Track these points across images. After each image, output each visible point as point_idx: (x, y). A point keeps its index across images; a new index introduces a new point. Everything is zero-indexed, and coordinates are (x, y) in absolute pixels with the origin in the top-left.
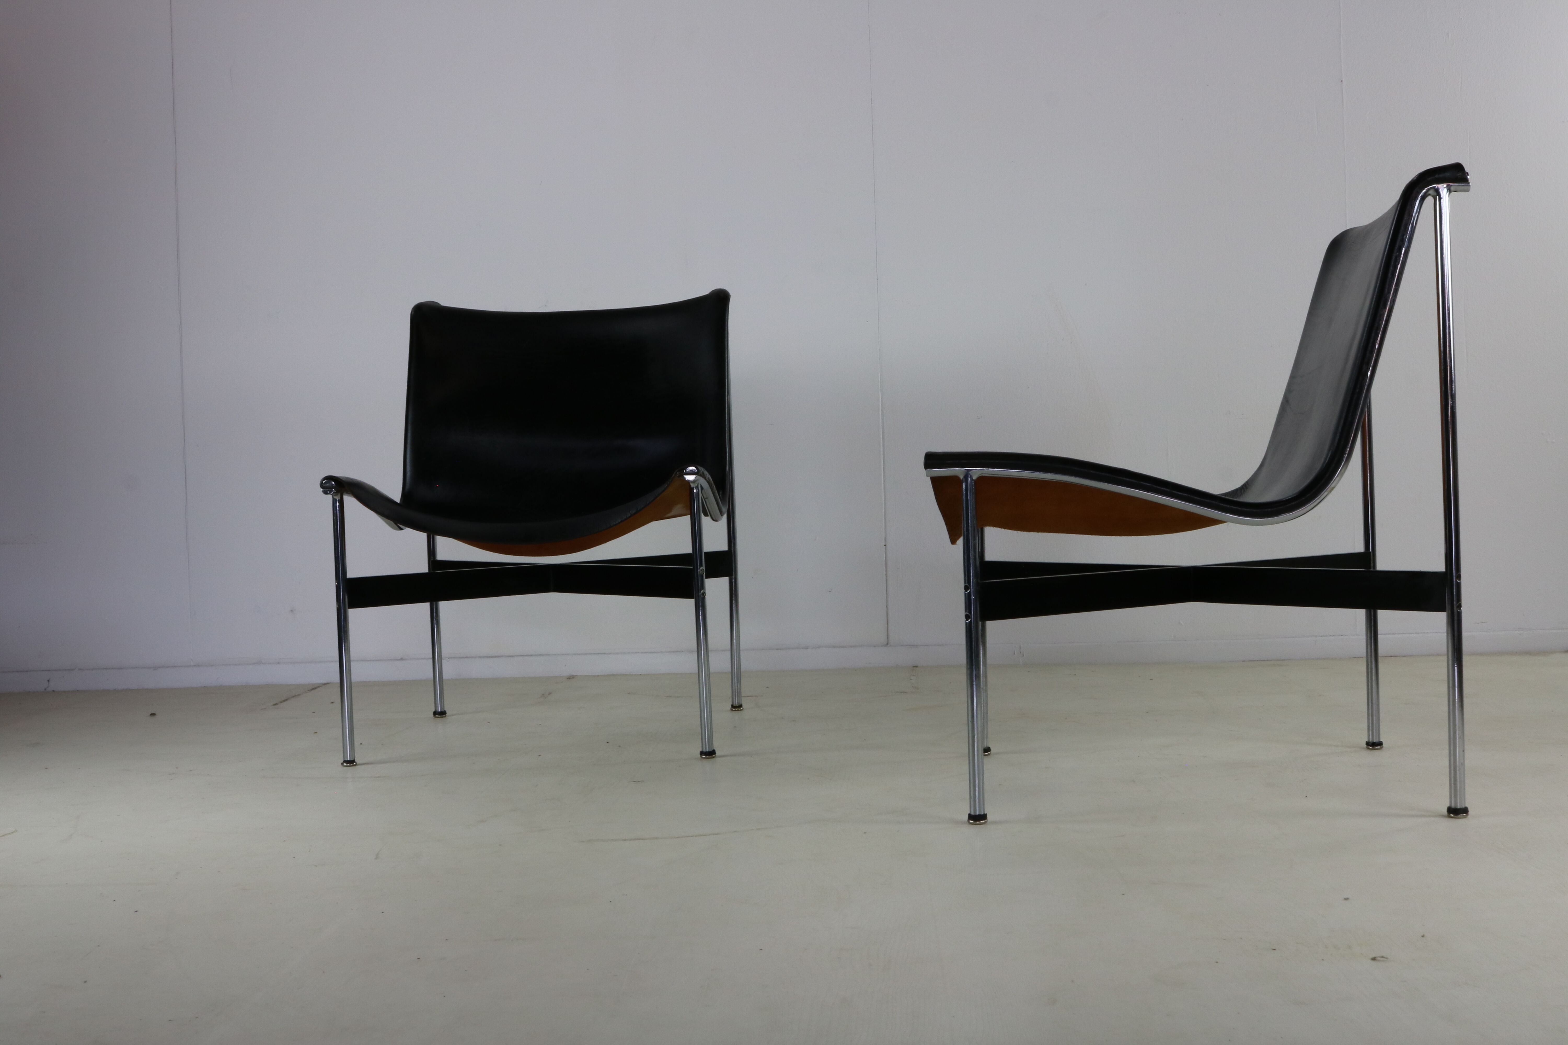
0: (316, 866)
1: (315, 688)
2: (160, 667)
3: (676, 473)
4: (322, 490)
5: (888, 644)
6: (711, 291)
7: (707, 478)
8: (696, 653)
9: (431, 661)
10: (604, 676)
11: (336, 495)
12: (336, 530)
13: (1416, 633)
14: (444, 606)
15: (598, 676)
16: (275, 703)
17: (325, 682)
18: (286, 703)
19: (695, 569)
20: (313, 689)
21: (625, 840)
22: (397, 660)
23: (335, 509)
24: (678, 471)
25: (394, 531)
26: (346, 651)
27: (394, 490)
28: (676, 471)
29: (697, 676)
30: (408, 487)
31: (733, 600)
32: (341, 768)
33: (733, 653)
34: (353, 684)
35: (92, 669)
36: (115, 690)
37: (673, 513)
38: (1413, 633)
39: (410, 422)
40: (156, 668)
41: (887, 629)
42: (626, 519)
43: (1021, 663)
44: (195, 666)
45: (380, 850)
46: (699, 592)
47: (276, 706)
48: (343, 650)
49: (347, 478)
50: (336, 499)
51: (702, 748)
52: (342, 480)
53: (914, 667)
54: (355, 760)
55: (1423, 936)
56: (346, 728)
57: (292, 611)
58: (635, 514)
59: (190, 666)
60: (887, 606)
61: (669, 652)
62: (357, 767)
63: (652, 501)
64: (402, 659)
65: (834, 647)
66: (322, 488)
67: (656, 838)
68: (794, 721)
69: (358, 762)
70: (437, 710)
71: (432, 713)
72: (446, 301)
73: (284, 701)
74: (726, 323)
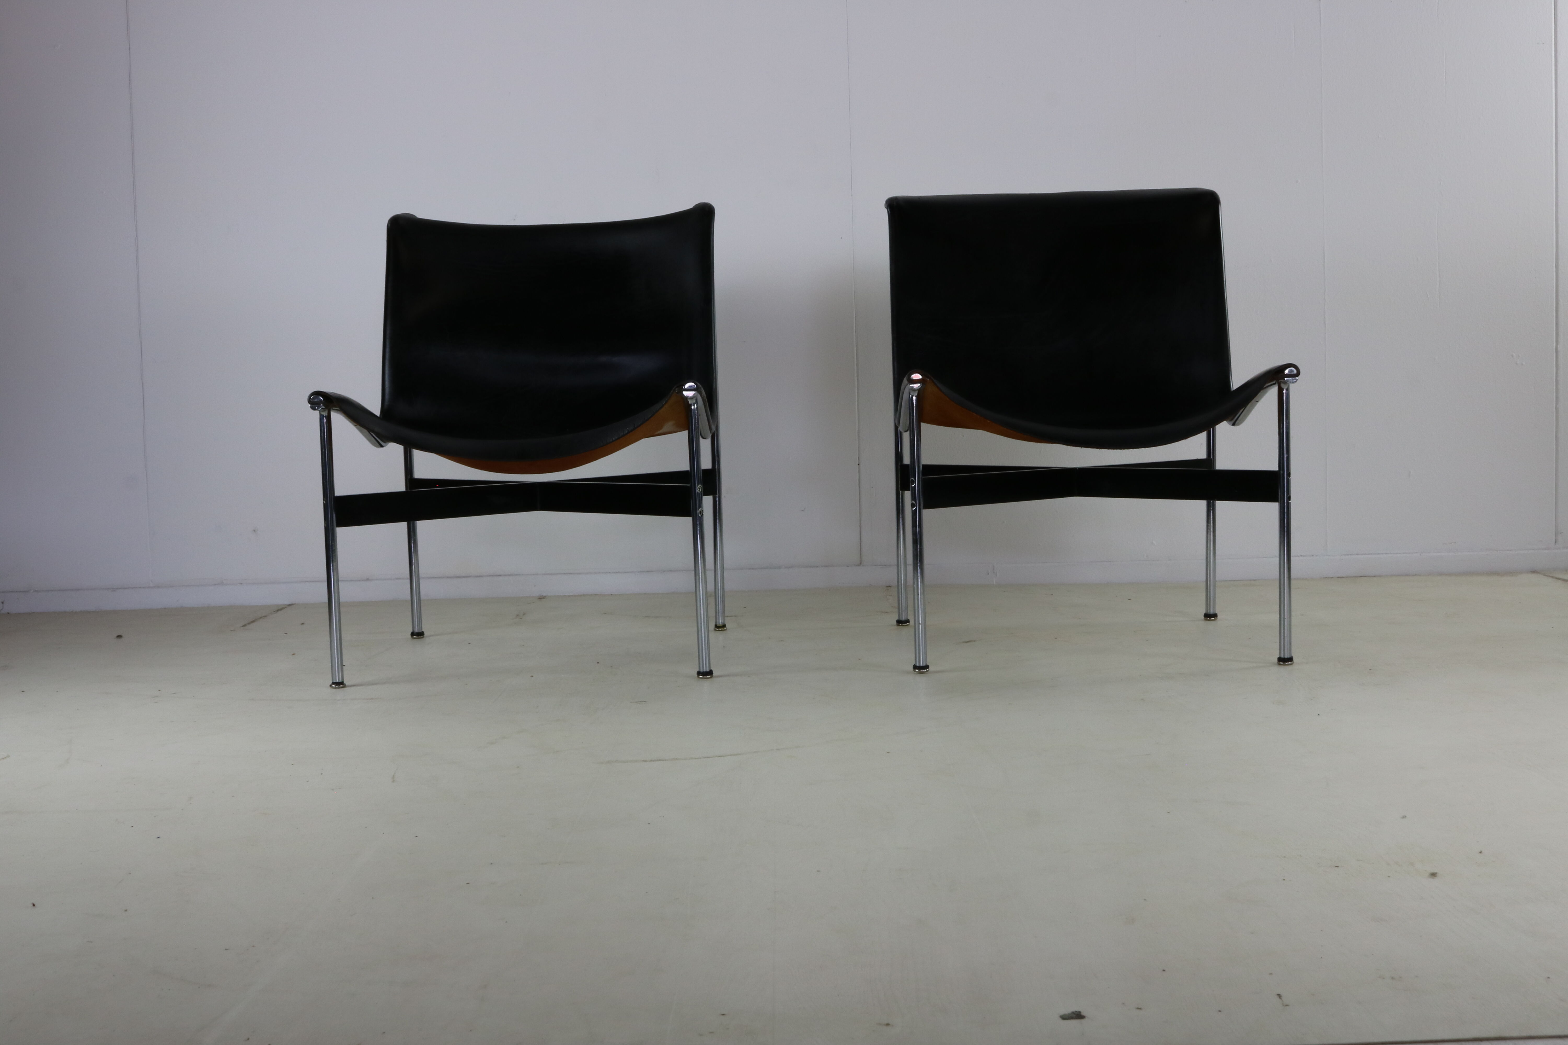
0: (333, 790)
1: (280, 609)
2: (118, 589)
3: (675, 389)
4: (310, 406)
5: (861, 564)
6: (694, 205)
7: (703, 395)
8: (694, 572)
9: (408, 581)
10: (575, 596)
11: (324, 411)
12: (323, 447)
13: (1386, 554)
14: (422, 526)
15: (569, 596)
16: (243, 625)
17: (290, 603)
18: (254, 624)
19: (693, 486)
20: (278, 610)
21: (645, 761)
22: (363, 580)
23: (322, 426)
24: (677, 387)
25: (376, 448)
26: (335, 571)
27: (374, 405)
28: (675, 387)
29: (694, 595)
30: (387, 403)
31: (717, 519)
32: (330, 690)
33: (717, 573)
34: (341, 604)
35: (48, 591)
36: (72, 612)
37: (664, 429)
38: (1382, 554)
39: (388, 337)
40: (114, 590)
41: (861, 548)
42: (623, 436)
43: (995, 583)
44: (154, 587)
45: (395, 774)
46: (696, 510)
47: (245, 628)
48: (331, 569)
49: (335, 393)
50: (323, 415)
51: (700, 669)
52: (330, 395)
53: (887, 586)
54: (344, 682)
55: (1481, 852)
56: (334, 649)
57: (254, 531)
58: (632, 431)
59: (149, 587)
60: (860, 526)
61: (640, 572)
62: (346, 688)
63: (651, 417)
64: (368, 580)
65: (807, 567)
66: (309, 403)
67: (676, 759)
68: (782, 641)
69: (347, 684)
70: (415, 630)
71: (410, 633)
72: (423, 213)
73: (252, 622)
74: (712, 236)
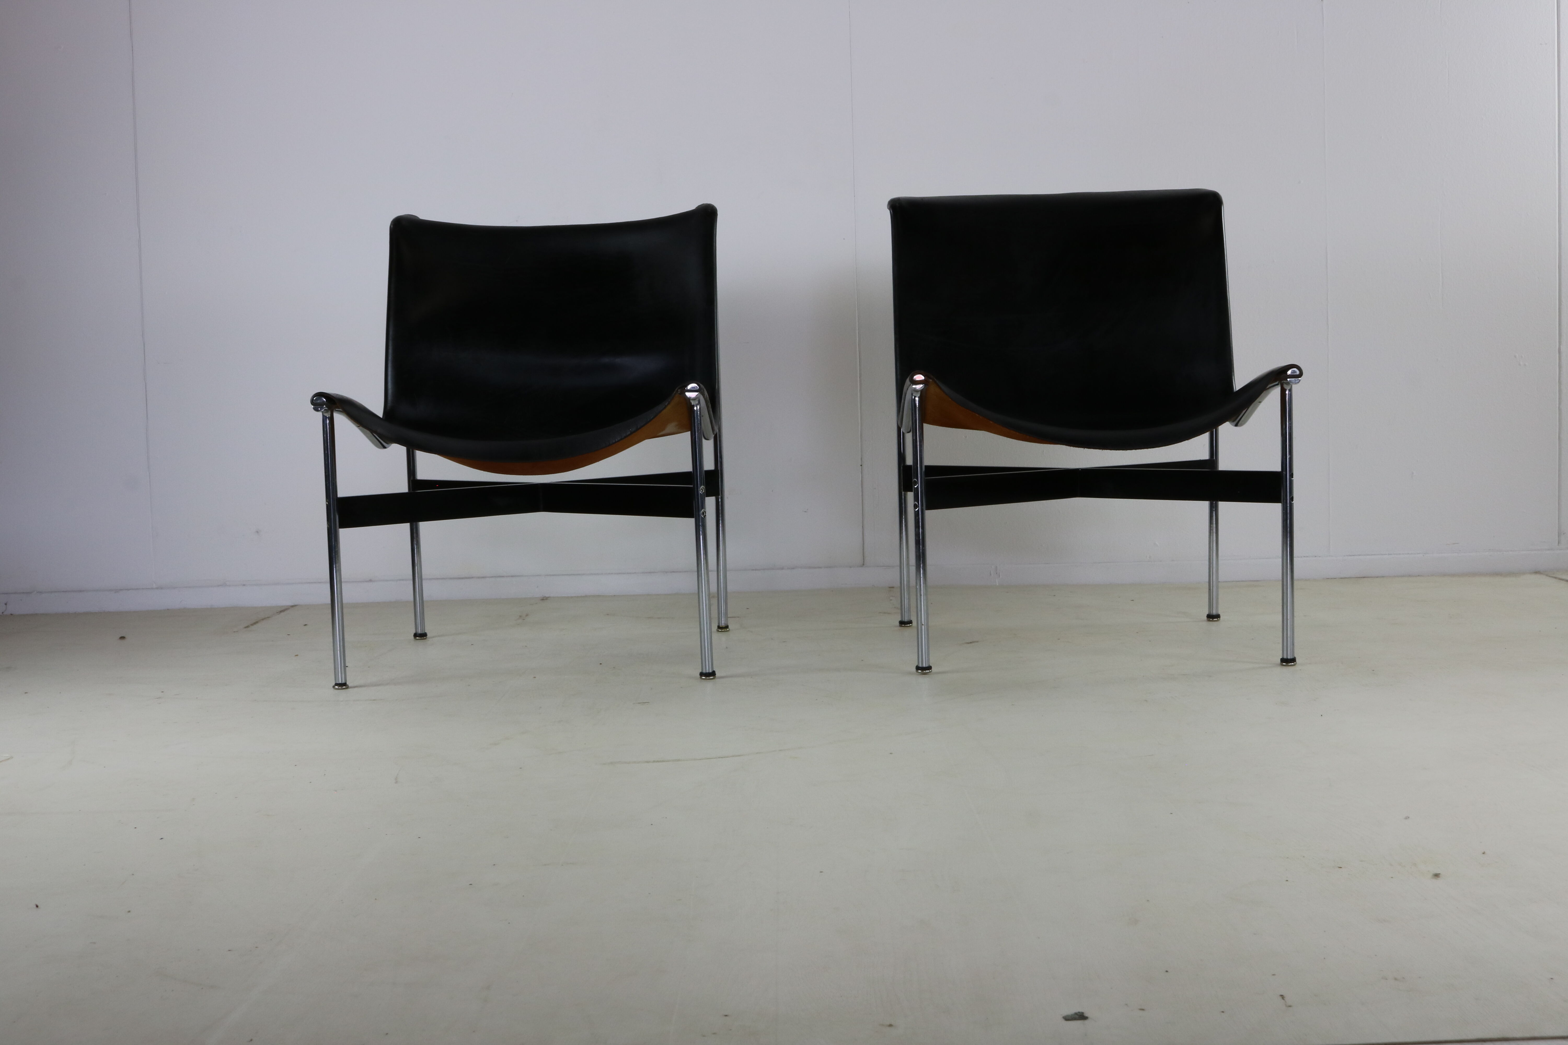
0: (335, 791)
1: (283, 610)
2: (121, 590)
3: (678, 390)
4: (313, 407)
5: (863, 565)
6: (698, 206)
7: (705, 396)
8: (696, 573)
9: (411, 582)
10: (578, 597)
11: (327, 412)
12: (326, 451)
13: (1389, 554)
14: (426, 527)
15: (572, 597)
16: (246, 626)
17: (293, 605)
18: (256, 626)
19: (696, 487)
20: (281, 612)
21: (648, 762)
22: (366, 581)
23: (325, 426)
24: (680, 388)
25: (378, 449)
26: (338, 572)
27: (377, 407)
28: (678, 388)
29: (697, 596)
30: (389, 404)
31: (719, 519)
32: (332, 691)
33: (720, 574)
34: (344, 606)
35: (52, 592)
36: (75, 613)
37: (667, 431)
38: (1385, 555)
39: (391, 338)
40: (117, 591)
41: (863, 549)
42: (625, 437)
43: (997, 584)
44: (157, 588)
45: (398, 775)
46: (699, 511)
47: (247, 629)
48: (334, 571)
49: (337, 395)
50: (326, 416)
51: (702, 669)
52: (333, 397)
53: (890, 587)
54: (347, 683)
55: (1484, 853)
56: (337, 650)
57: (257, 532)
58: (634, 432)
59: (152, 588)
60: (863, 527)
61: (643, 573)
62: (349, 690)
63: (651, 419)
64: (371, 581)
65: (810, 568)
66: (312, 404)
67: (679, 760)
68: (784, 642)
69: (350, 685)
70: (418, 632)
71: (413, 635)
73: (255, 623)
74: (715, 238)
